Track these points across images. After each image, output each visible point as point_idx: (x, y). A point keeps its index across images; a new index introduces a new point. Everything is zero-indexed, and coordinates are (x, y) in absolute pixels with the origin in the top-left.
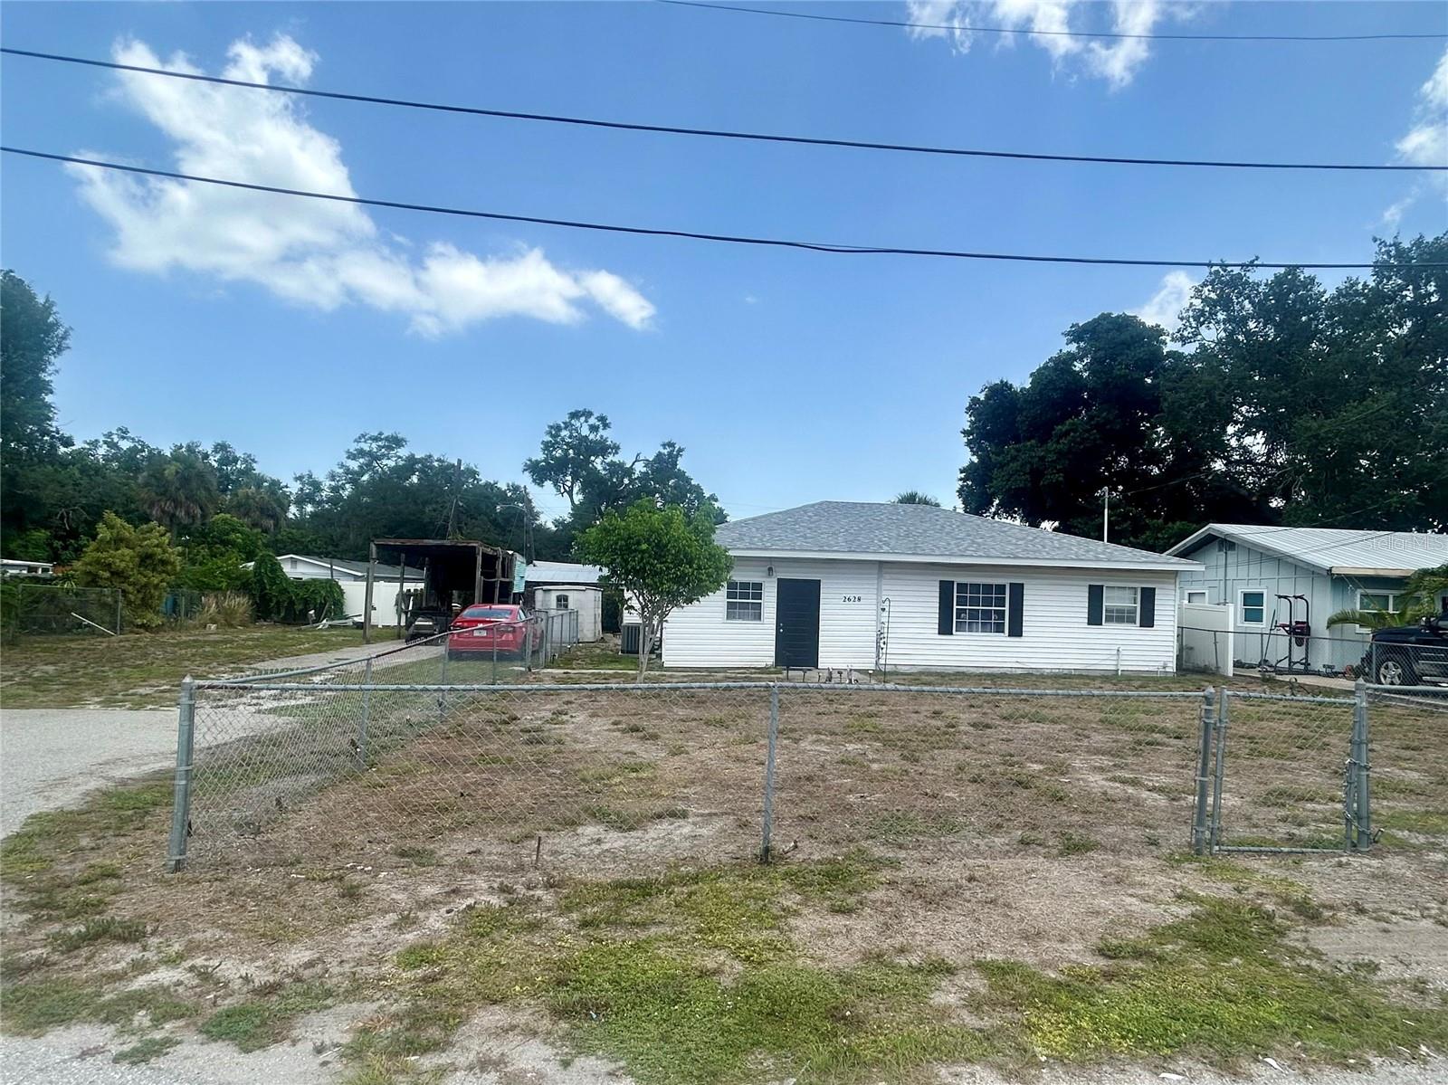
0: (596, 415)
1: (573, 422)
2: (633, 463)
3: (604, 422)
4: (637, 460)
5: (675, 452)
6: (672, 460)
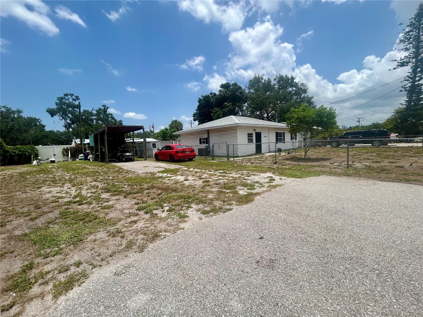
0: (75, 95)
1: (66, 97)
2: (92, 111)
3: (77, 98)
4: (93, 110)
5: (106, 108)
6: (105, 111)
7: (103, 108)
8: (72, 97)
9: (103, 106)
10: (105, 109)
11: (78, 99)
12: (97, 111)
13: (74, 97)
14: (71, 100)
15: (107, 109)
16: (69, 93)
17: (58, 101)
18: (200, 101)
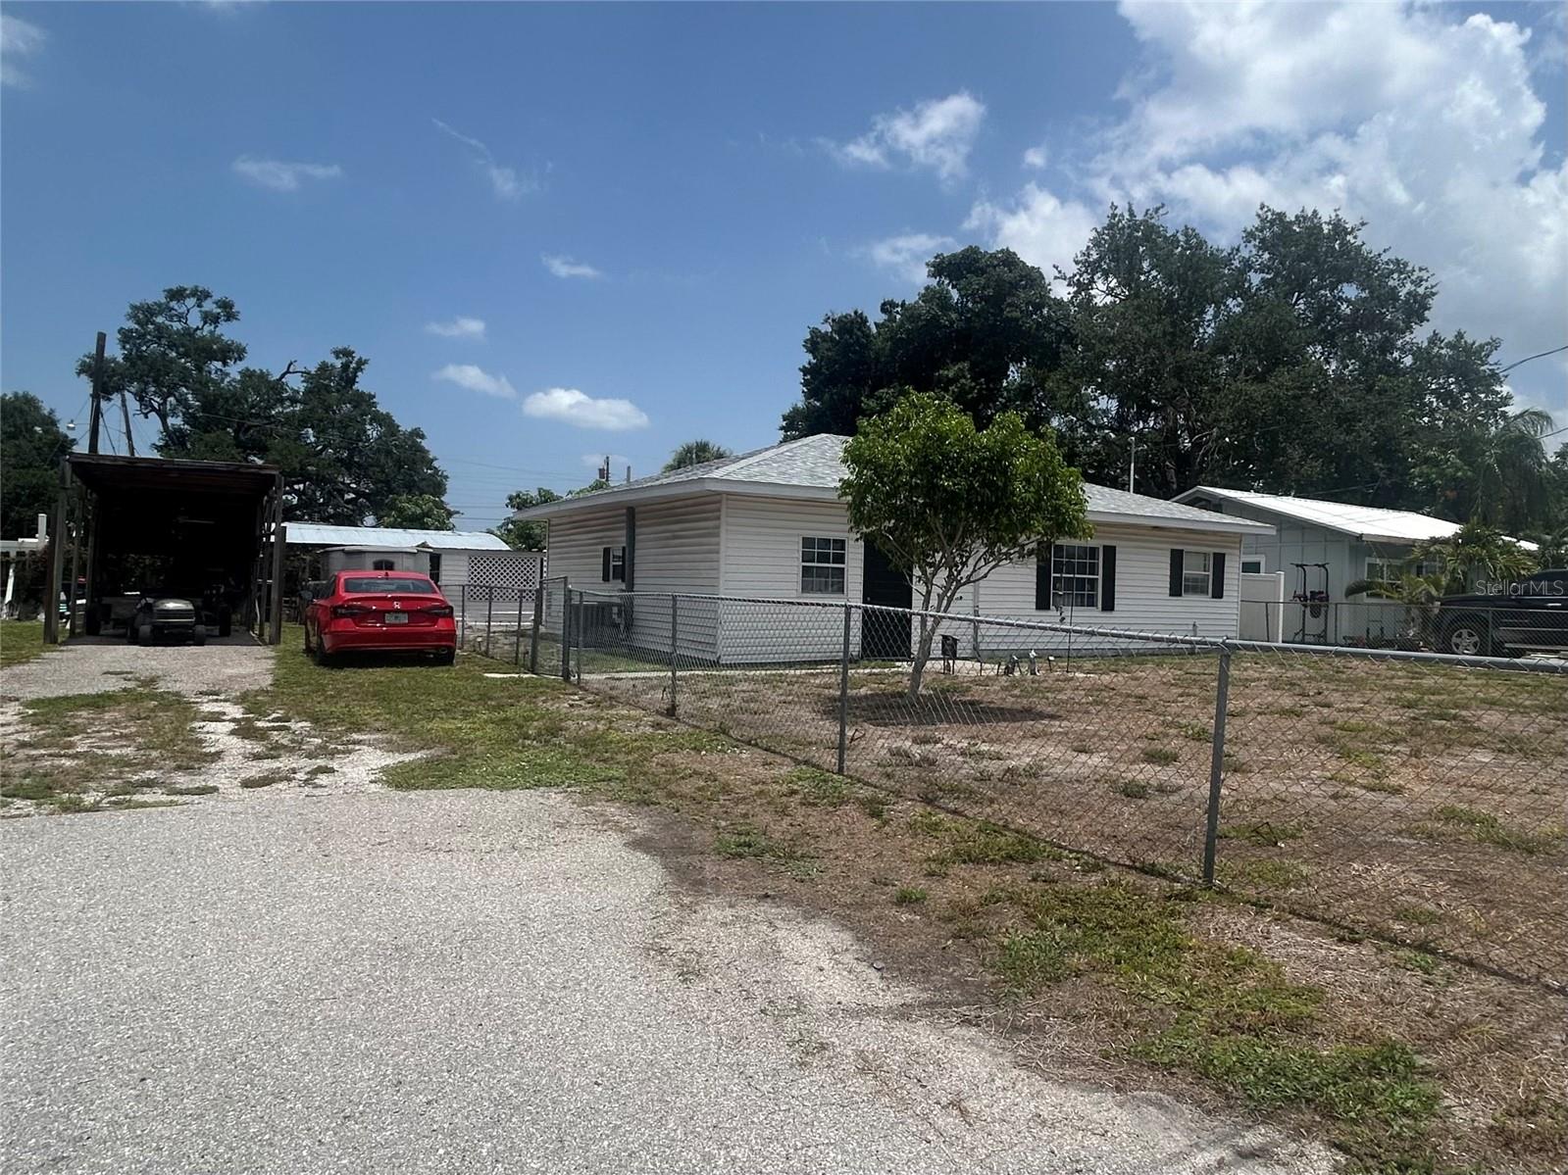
0: (215, 298)
1: (173, 304)
2: (283, 376)
3: (228, 310)
4: (288, 372)
5: (353, 365)
6: (348, 376)
7: (338, 364)
8: (199, 306)
9: (337, 354)
10: (345, 366)
11: (231, 316)
12: (308, 376)
13: (209, 306)
14: (194, 320)
15: (359, 368)
16: (189, 285)
17: (132, 325)
18: (814, 343)
